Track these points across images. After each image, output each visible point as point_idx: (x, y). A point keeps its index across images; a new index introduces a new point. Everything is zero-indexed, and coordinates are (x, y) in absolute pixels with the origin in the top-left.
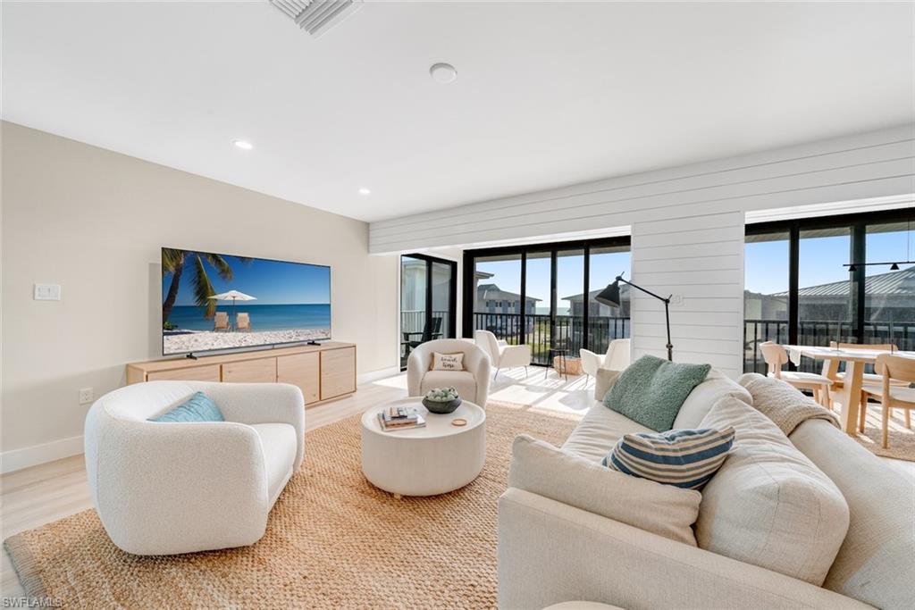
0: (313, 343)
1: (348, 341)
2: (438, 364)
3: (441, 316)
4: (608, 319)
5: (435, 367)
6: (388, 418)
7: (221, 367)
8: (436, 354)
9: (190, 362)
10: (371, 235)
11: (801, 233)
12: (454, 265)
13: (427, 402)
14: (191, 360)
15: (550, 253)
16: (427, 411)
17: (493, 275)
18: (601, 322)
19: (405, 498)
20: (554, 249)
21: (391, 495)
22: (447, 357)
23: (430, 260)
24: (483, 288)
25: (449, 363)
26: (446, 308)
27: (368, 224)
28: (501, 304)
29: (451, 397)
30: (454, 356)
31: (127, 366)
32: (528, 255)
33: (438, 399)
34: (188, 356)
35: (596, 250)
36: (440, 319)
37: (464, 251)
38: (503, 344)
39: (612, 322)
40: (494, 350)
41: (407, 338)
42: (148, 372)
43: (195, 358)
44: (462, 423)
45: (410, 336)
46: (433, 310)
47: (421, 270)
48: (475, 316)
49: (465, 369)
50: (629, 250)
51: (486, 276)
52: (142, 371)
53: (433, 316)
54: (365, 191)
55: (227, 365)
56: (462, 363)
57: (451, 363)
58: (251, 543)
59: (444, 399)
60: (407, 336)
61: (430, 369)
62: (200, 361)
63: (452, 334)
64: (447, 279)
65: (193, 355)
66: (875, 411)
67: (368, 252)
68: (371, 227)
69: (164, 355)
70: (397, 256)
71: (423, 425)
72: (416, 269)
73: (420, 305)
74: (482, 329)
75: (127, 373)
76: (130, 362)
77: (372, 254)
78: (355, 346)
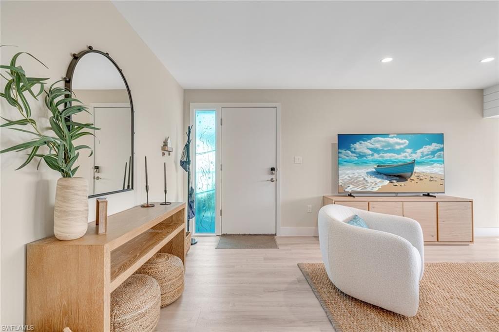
0: (428, 195)
7: (369, 204)
10: (485, 100)
14: (351, 198)
27: (482, 90)
31: (324, 197)
34: (349, 195)
42: (335, 201)
43: (354, 197)
52: (332, 200)
55: (372, 203)
62: (356, 199)
65: (352, 194)
67: (483, 116)
69: (339, 193)
75: (323, 200)
76: (324, 195)
77: (485, 118)
78: (472, 201)
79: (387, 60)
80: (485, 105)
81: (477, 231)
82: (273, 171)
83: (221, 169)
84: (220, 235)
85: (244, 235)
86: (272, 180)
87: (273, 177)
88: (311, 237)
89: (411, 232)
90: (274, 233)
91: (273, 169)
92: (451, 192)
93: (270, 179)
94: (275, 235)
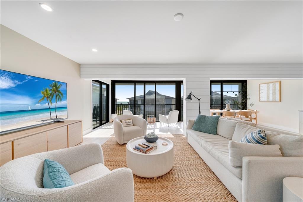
0: (59, 122)
1: (79, 119)
2: (124, 124)
4: (140, 105)
7: (13, 142)
10: (81, 70)
11: (223, 83)
12: (108, 86)
15: (143, 84)
18: (138, 106)
19: (158, 178)
25: (128, 123)
27: (80, 65)
35: (158, 84)
37: (112, 80)
39: (141, 106)
44: (166, 144)
49: (134, 125)
54: (95, 50)
55: (17, 141)
56: (133, 123)
67: (80, 78)
68: (81, 67)
70: (91, 81)
74: (126, 110)
78: (82, 121)
80: (81, 72)
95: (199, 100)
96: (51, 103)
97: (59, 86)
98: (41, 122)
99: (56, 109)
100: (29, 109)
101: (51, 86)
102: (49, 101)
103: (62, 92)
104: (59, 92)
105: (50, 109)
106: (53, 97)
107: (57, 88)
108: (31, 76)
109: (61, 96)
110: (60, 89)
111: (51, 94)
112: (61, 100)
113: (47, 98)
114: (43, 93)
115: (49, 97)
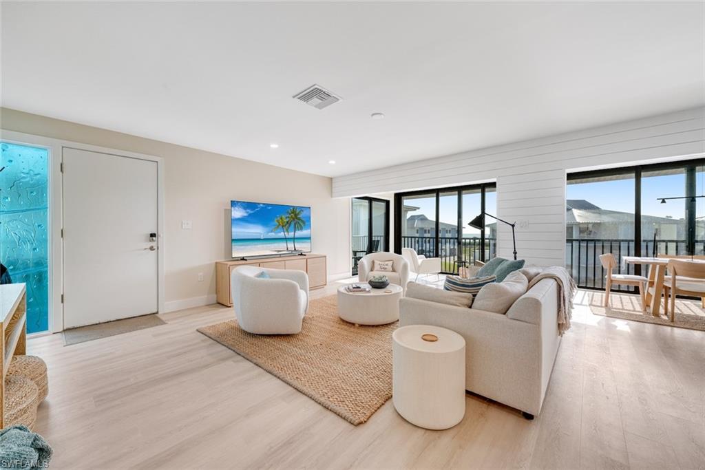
0: (302, 254)
1: (323, 254)
2: (377, 267)
3: (379, 239)
5: (375, 269)
6: (351, 288)
7: (259, 265)
8: (376, 261)
9: (243, 262)
10: (333, 186)
11: (642, 174)
12: (388, 203)
13: (371, 283)
15: (457, 192)
16: (371, 287)
17: (419, 208)
20: (459, 190)
21: (353, 324)
22: (383, 263)
23: (371, 200)
24: (413, 218)
25: (383, 266)
26: (382, 233)
27: (331, 179)
28: (429, 231)
29: (384, 280)
30: (386, 263)
31: (216, 263)
32: (440, 194)
33: (377, 281)
34: (241, 259)
36: (378, 241)
37: (394, 194)
38: (421, 258)
40: (415, 261)
41: (355, 255)
42: (230, 266)
43: (246, 260)
44: (389, 291)
45: (357, 253)
46: (373, 234)
47: (365, 206)
48: (403, 239)
49: (394, 270)
50: (495, 191)
51: (414, 209)
52: (227, 265)
53: (373, 239)
54: (332, 162)
55: (262, 264)
56: (392, 266)
57: (386, 267)
58: (296, 333)
59: (380, 281)
60: (355, 253)
61: (372, 270)
62: (248, 262)
63: (387, 249)
64: (383, 211)
65: (244, 259)
66: (697, 305)
67: (332, 197)
68: (334, 181)
69: (232, 258)
70: (350, 199)
71: (369, 292)
72: (361, 205)
73: (364, 231)
75: (216, 267)
76: (218, 261)
77: (334, 199)
78: (325, 257)
79: (274, 146)
80: (333, 189)
81: (330, 278)
82: (154, 238)
83: (62, 236)
84: (61, 330)
85: (108, 322)
86: (152, 248)
87: (154, 244)
88: (203, 306)
89: (301, 279)
90: (155, 311)
91: (153, 235)
92: (315, 253)
93: (149, 247)
94: (157, 313)
95: (513, 226)
96: (288, 232)
97: (300, 212)
98: (276, 253)
99: (294, 239)
100: (262, 237)
101: (288, 212)
102: (285, 230)
103: (303, 219)
104: (299, 219)
105: (286, 239)
106: (290, 226)
107: (296, 215)
108: (264, 204)
109: (302, 224)
110: (300, 216)
111: (287, 222)
112: (301, 229)
113: (283, 226)
114: (278, 221)
115: (285, 226)
